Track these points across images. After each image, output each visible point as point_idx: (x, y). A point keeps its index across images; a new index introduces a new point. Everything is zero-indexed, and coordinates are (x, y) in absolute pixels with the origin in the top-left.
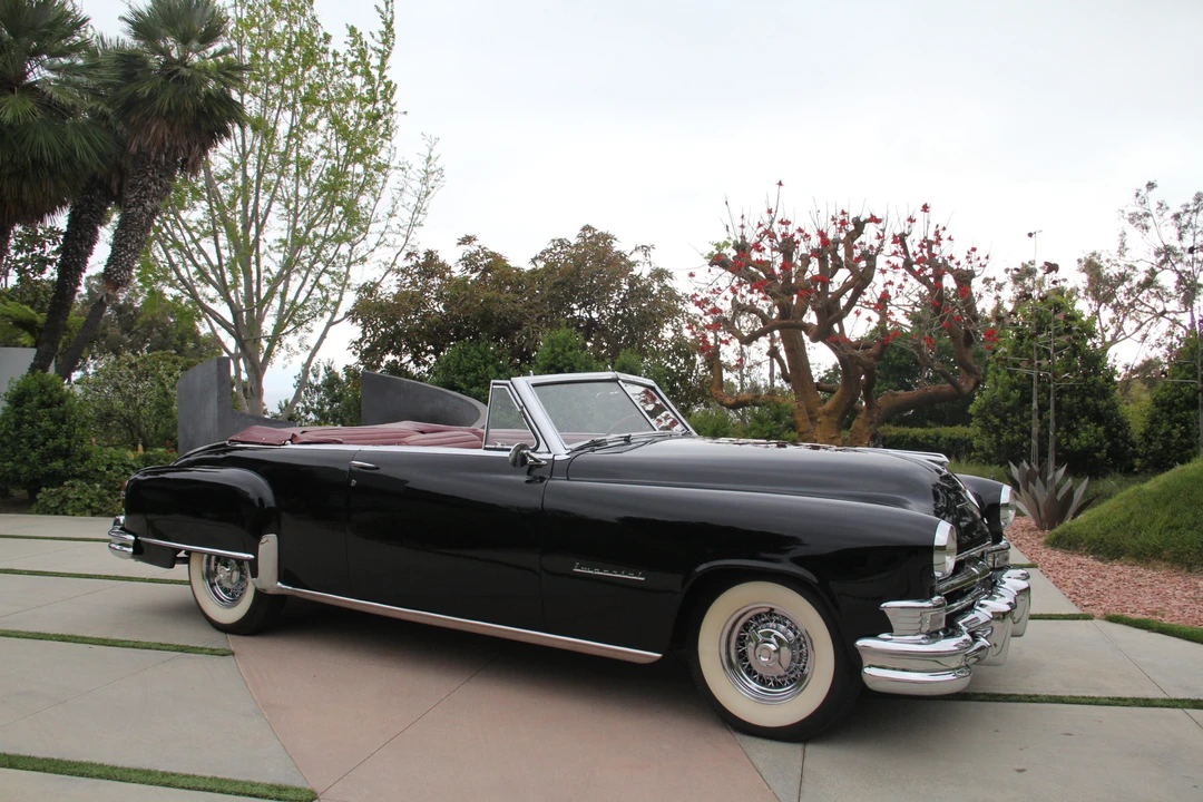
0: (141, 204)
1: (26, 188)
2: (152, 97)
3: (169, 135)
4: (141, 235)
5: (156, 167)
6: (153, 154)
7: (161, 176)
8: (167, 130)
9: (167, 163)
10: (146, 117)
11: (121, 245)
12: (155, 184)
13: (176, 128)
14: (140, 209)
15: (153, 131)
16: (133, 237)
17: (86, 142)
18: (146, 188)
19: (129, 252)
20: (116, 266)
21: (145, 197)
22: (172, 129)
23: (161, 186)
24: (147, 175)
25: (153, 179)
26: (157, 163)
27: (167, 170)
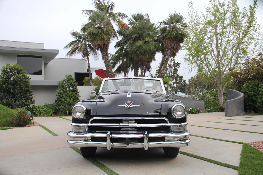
1: (144, 57)
2: (166, 36)
6: (167, 47)
7: (169, 51)
8: (169, 42)
9: (170, 48)
10: (166, 40)
11: (162, 65)
13: (171, 41)
14: (165, 58)
16: (164, 63)
17: (153, 47)
18: (166, 54)
20: (161, 69)
21: (166, 55)
22: (170, 41)
23: (169, 53)
25: (167, 52)
26: (168, 48)
27: (170, 50)
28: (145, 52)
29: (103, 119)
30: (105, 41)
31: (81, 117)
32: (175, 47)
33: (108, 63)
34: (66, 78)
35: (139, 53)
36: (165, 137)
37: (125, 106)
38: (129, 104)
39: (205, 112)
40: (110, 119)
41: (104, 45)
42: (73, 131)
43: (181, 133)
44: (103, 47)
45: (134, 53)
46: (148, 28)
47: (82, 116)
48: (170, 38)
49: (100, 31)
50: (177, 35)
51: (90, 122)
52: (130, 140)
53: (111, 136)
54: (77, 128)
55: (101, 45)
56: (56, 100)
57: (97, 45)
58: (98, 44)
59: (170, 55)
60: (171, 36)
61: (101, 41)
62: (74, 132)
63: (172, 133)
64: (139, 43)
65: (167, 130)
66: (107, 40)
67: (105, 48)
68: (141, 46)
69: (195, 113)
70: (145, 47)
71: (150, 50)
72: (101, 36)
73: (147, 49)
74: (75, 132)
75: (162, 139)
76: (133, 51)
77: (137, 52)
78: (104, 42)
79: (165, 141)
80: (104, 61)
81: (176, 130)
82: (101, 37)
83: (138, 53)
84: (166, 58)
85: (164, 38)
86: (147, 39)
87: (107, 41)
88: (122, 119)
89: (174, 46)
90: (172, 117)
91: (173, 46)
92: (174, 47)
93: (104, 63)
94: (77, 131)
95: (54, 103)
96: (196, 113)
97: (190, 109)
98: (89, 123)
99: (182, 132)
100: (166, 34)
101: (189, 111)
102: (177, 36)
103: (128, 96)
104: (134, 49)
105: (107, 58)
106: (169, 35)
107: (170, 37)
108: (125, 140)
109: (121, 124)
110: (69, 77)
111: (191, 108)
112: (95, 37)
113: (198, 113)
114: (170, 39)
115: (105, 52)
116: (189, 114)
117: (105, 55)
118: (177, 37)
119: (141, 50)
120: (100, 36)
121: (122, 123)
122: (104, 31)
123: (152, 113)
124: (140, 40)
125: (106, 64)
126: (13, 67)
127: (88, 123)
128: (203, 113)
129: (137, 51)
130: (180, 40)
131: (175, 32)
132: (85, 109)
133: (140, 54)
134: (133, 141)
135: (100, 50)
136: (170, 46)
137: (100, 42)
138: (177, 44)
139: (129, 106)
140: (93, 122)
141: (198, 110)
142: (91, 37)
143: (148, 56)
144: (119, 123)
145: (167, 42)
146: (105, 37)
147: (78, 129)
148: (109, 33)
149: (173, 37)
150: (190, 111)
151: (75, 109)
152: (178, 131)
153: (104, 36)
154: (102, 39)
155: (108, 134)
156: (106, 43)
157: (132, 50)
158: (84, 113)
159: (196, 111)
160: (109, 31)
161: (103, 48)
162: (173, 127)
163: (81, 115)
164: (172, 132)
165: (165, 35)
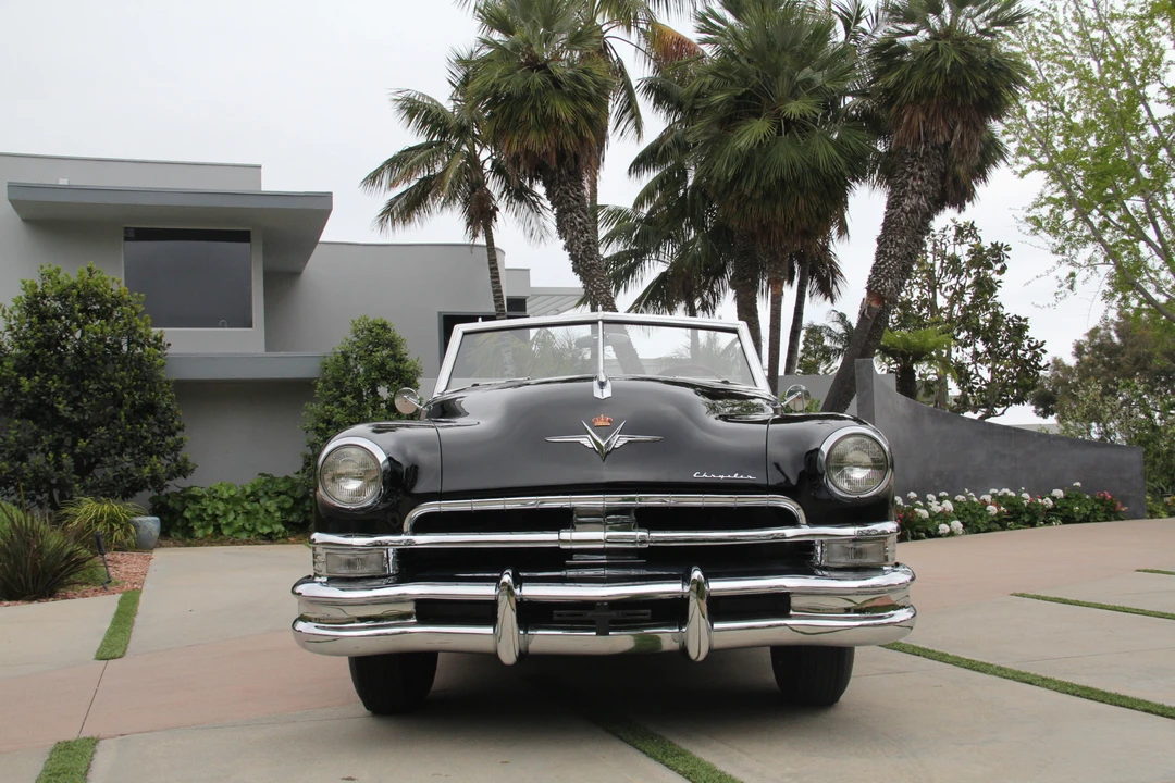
0: (900, 204)
1: (779, 209)
2: (899, 84)
3: (924, 122)
4: (902, 238)
5: (916, 160)
6: (909, 147)
7: (921, 170)
8: (921, 117)
9: (926, 153)
10: (900, 108)
12: (914, 179)
13: (932, 111)
14: (899, 210)
15: (905, 120)
16: (892, 241)
17: (832, 150)
18: (904, 186)
19: (889, 258)
21: (904, 195)
22: (927, 115)
23: (921, 178)
24: (906, 171)
25: (912, 174)
26: (914, 155)
27: (927, 161)
28: (782, 182)
29: (475, 508)
30: (566, 134)
31: (362, 498)
32: (953, 144)
33: (584, 252)
34: (355, 339)
35: (753, 191)
36: (788, 594)
37: (586, 441)
38: (604, 432)
39: (1153, 514)
40: (508, 506)
41: (561, 156)
42: (324, 572)
43: (868, 574)
44: (554, 166)
45: (725, 191)
46: (798, 47)
47: (369, 498)
48: (924, 95)
49: (537, 78)
50: (964, 72)
51: (407, 526)
52: (614, 613)
53: (517, 591)
54: (345, 556)
55: (546, 154)
56: (306, 456)
57: (522, 156)
58: (527, 152)
59: (924, 192)
60: (931, 84)
61: (543, 132)
62: (325, 579)
63: (825, 573)
64: (753, 132)
65: (799, 558)
66: (574, 127)
67: (570, 173)
68: (762, 147)
69: (1086, 519)
70: (787, 154)
71: (815, 171)
72: (539, 105)
73: (793, 166)
74: (333, 580)
75: (777, 604)
76: (718, 180)
77: (741, 181)
78: (556, 136)
79: (791, 613)
80: (563, 242)
81: (843, 561)
82: (539, 112)
83: (747, 192)
84: (903, 210)
85: (890, 97)
86: (794, 108)
87: (576, 132)
88: (573, 508)
89: (948, 139)
90: (824, 495)
91: (941, 140)
92: (947, 144)
93: (567, 254)
94: (344, 572)
95: (298, 473)
96: (1088, 521)
97: (1054, 499)
98: (405, 529)
99: (876, 569)
100: (902, 74)
101: (1049, 510)
102: (965, 78)
103: (598, 393)
104: (723, 168)
105: (580, 224)
106: (918, 76)
107: (925, 88)
108: (590, 614)
109: (565, 535)
110: (371, 331)
111: (1058, 493)
112: (511, 115)
113: (1107, 519)
114: (923, 103)
115: (567, 193)
116: (1048, 523)
117: (571, 211)
118: (966, 83)
119: (765, 172)
120: (534, 107)
121: (574, 527)
122: (557, 83)
123: (722, 477)
124: (758, 116)
125: (573, 257)
126: (74, 286)
127: (399, 531)
128: (1134, 516)
129: (738, 177)
130: (981, 99)
131: (954, 54)
132: (385, 458)
133: (758, 195)
134: (633, 617)
135: (544, 185)
136: (926, 142)
137: (536, 141)
138: (966, 124)
139: (603, 444)
140: (425, 525)
141: (1102, 501)
142: (492, 115)
143: (801, 202)
144: (557, 528)
145: (910, 119)
146: (563, 110)
147: (350, 564)
148: (587, 87)
149: (940, 85)
150: (1054, 509)
151: (330, 459)
152: (858, 561)
153: (558, 103)
154: (548, 123)
155: (504, 583)
156: (570, 143)
157: (715, 176)
158: (380, 479)
159: (1093, 510)
160: (587, 78)
161: (560, 171)
162: (829, 543)
163: (360, 492)
164: (825, 568)
165: (892, 79)
